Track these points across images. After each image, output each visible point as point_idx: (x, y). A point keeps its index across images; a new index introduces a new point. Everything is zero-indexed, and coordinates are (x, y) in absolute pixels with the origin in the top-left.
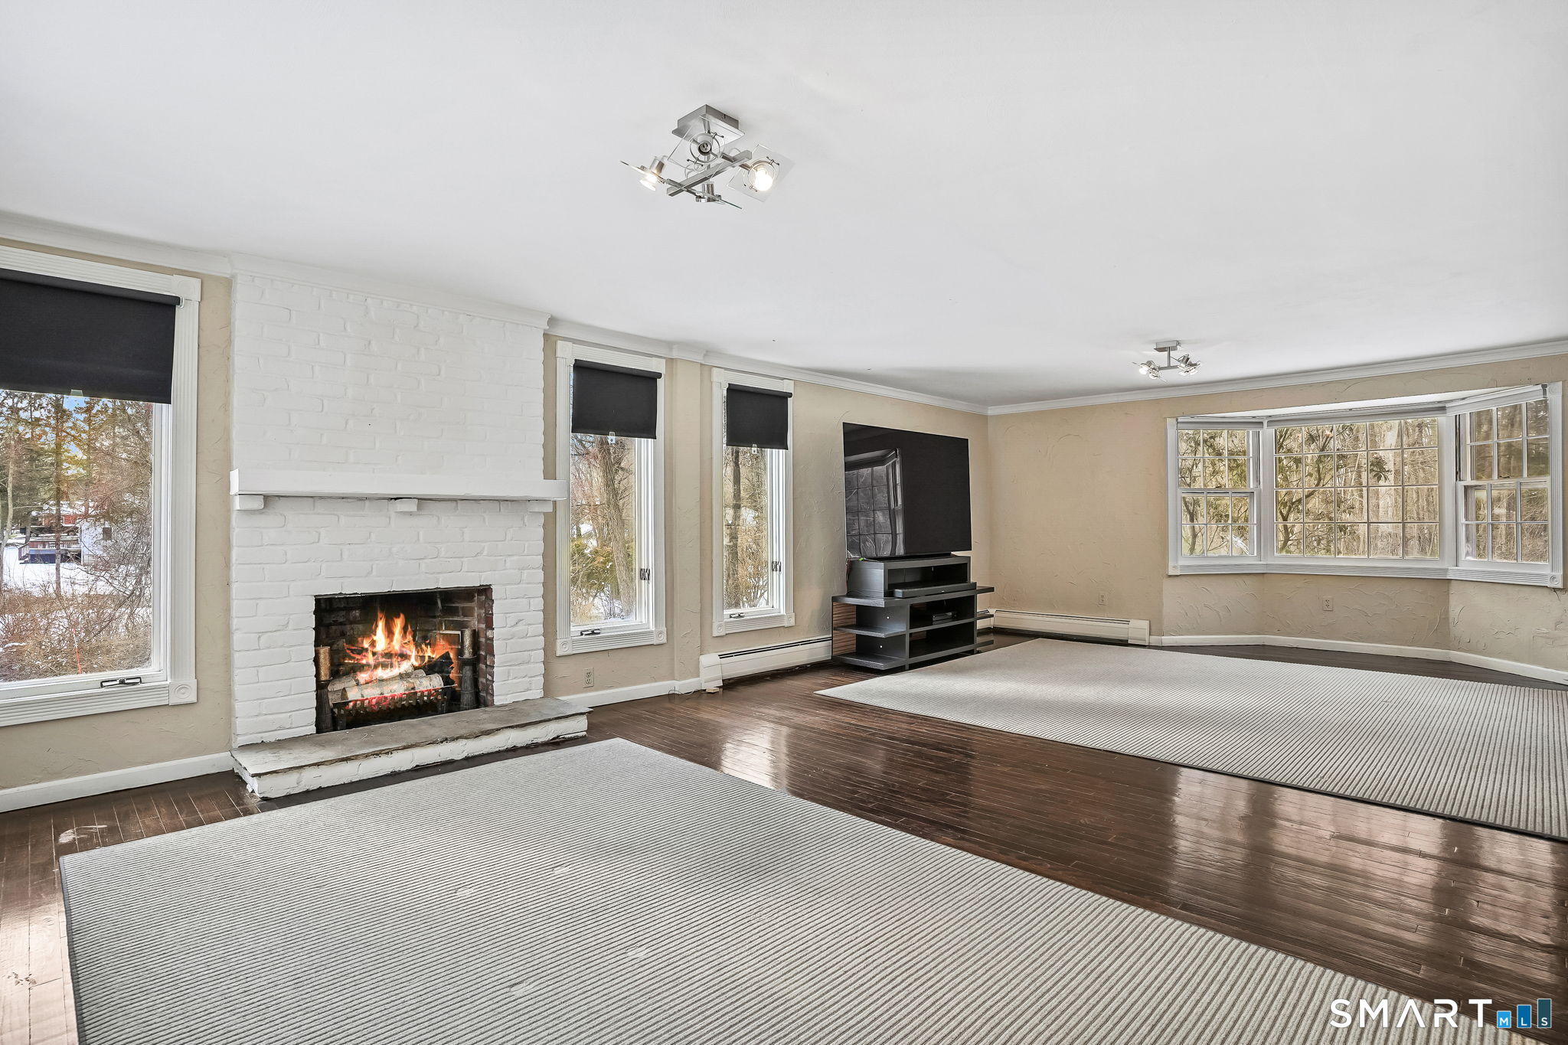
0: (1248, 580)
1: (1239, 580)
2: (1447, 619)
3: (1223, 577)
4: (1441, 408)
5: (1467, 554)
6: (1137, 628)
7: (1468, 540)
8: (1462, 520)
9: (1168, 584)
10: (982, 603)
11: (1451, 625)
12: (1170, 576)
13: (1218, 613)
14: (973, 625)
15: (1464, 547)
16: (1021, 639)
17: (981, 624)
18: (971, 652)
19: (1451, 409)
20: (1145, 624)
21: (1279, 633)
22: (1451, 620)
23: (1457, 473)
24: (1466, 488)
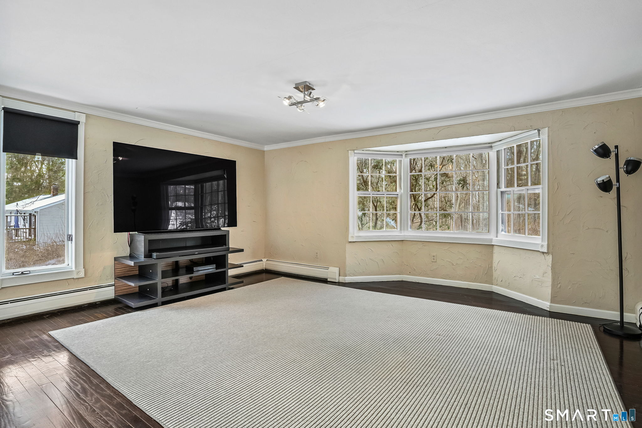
0: (393, 243)
1: (389, 244)
2: (492, 267)
3: (381, 243)
4: (490, 146)
5: (502, 230)
6: (332, 273)
7: (502, 223)
8: (500, 212)
9: (348, 247)
10: (232, 259)
11: (494, 271)
12: (350, 242)
13: (377, 263)
14: (224, 273)
15: (501, 227)
16: (275, 276)
17: (231, 272)
18: (224, 289)
19: (496, 147)
20: (336, 270)
21: (410, 274)
22: (493, 268)
23: (497, 184)
24: (502, 193)
